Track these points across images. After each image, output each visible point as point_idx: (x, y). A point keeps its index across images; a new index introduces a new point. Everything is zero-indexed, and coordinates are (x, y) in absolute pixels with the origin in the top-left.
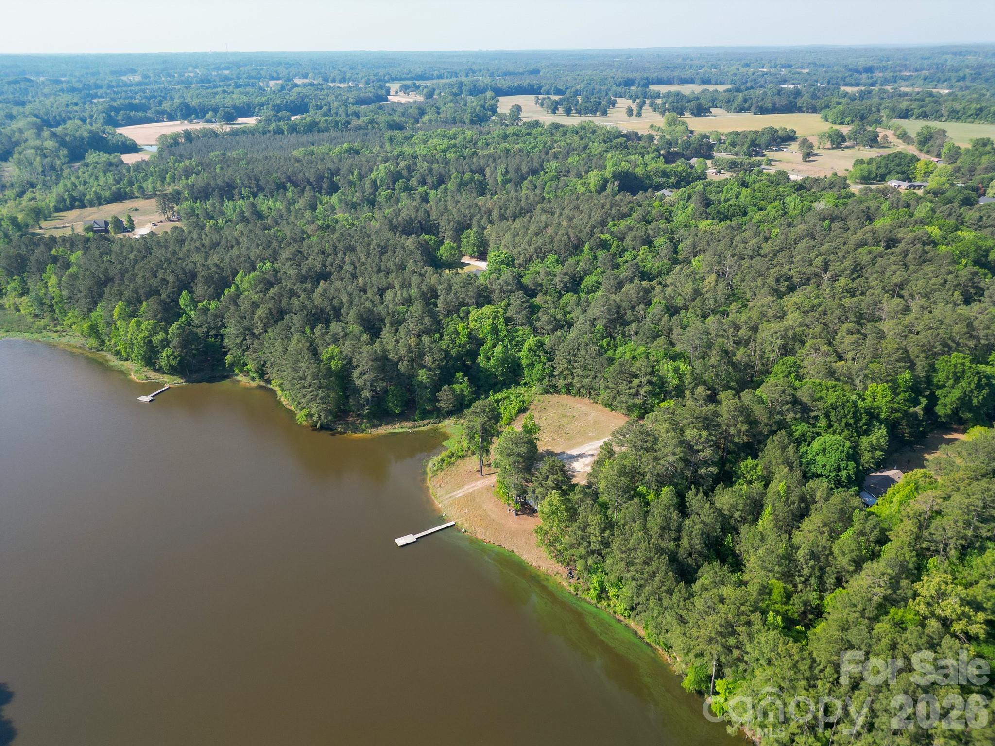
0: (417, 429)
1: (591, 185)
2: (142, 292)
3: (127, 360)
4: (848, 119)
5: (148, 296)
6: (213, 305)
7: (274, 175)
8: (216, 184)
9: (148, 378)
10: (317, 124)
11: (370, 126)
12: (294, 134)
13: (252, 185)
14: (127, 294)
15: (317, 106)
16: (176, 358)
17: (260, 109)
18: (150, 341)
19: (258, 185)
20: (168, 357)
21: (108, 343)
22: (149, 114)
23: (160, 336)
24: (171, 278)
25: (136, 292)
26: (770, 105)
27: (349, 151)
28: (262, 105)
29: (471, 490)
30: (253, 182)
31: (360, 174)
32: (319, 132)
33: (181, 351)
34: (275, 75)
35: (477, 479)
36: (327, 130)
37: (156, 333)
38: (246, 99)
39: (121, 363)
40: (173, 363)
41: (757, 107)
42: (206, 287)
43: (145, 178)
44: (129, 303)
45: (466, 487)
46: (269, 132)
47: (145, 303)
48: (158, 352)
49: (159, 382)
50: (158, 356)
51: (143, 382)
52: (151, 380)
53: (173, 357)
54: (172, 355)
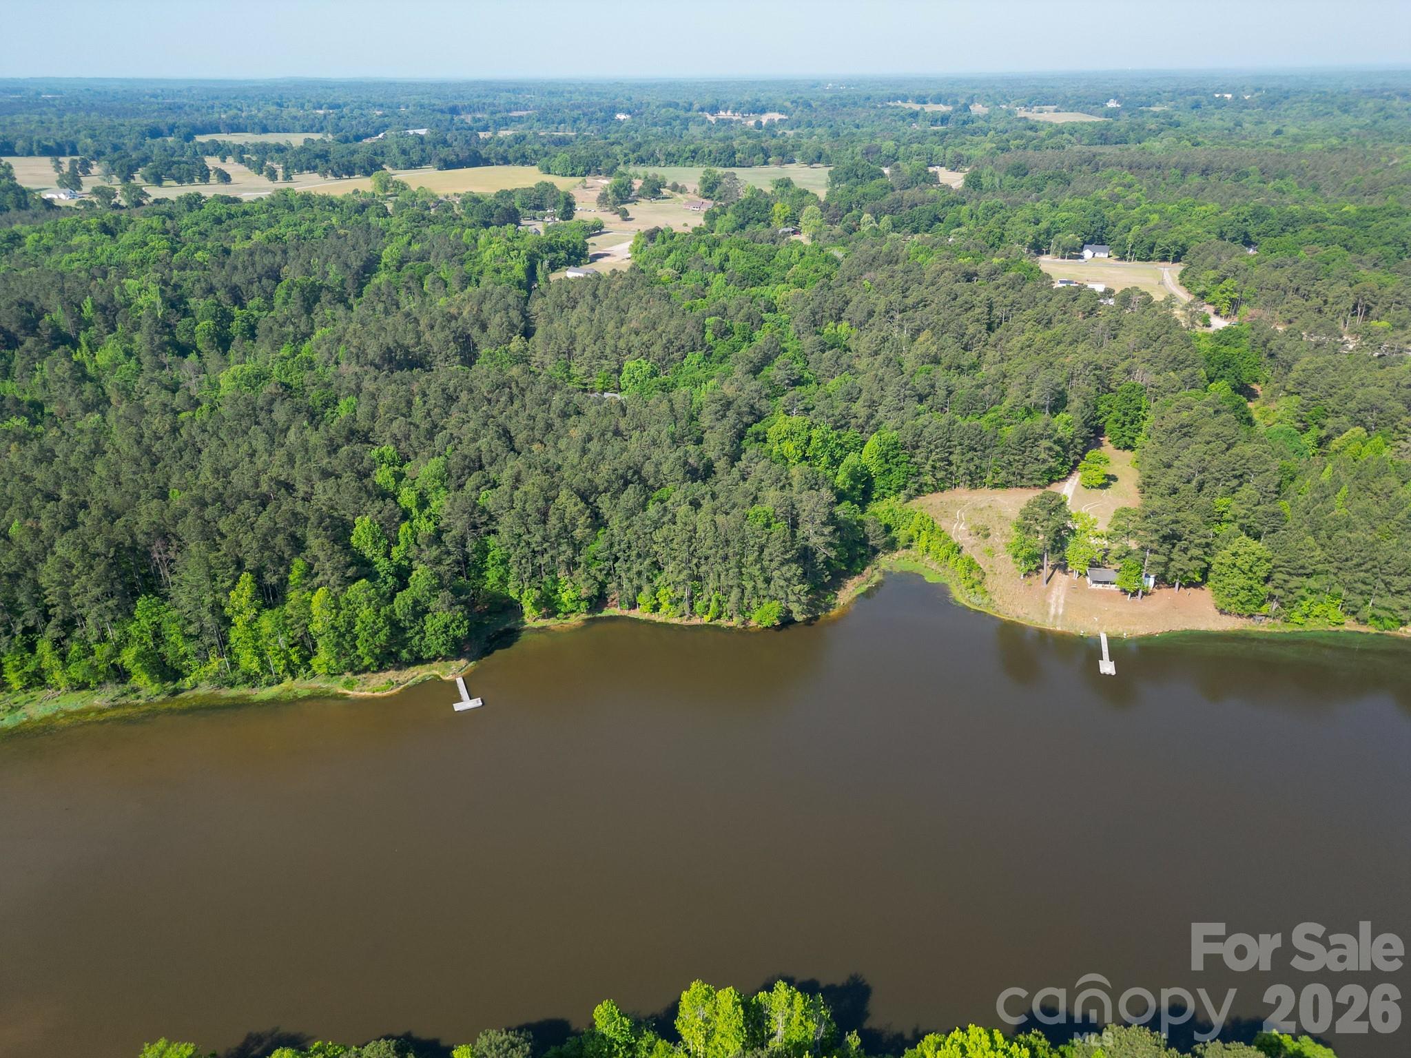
0: (875, 580)
3: (280, 682)
9: (396, 683)
23: (406, 598)
29: (1062, 601)
35: (1048, 591)
39: (276, 688)
40: (461, 633)
45: (1052, 601)
48: (404, 630)
49: (424, 681)
50: (408, 635)
51: (400, 692)
52: (404, 683)
53: (456, 623)
54: (453, 621)
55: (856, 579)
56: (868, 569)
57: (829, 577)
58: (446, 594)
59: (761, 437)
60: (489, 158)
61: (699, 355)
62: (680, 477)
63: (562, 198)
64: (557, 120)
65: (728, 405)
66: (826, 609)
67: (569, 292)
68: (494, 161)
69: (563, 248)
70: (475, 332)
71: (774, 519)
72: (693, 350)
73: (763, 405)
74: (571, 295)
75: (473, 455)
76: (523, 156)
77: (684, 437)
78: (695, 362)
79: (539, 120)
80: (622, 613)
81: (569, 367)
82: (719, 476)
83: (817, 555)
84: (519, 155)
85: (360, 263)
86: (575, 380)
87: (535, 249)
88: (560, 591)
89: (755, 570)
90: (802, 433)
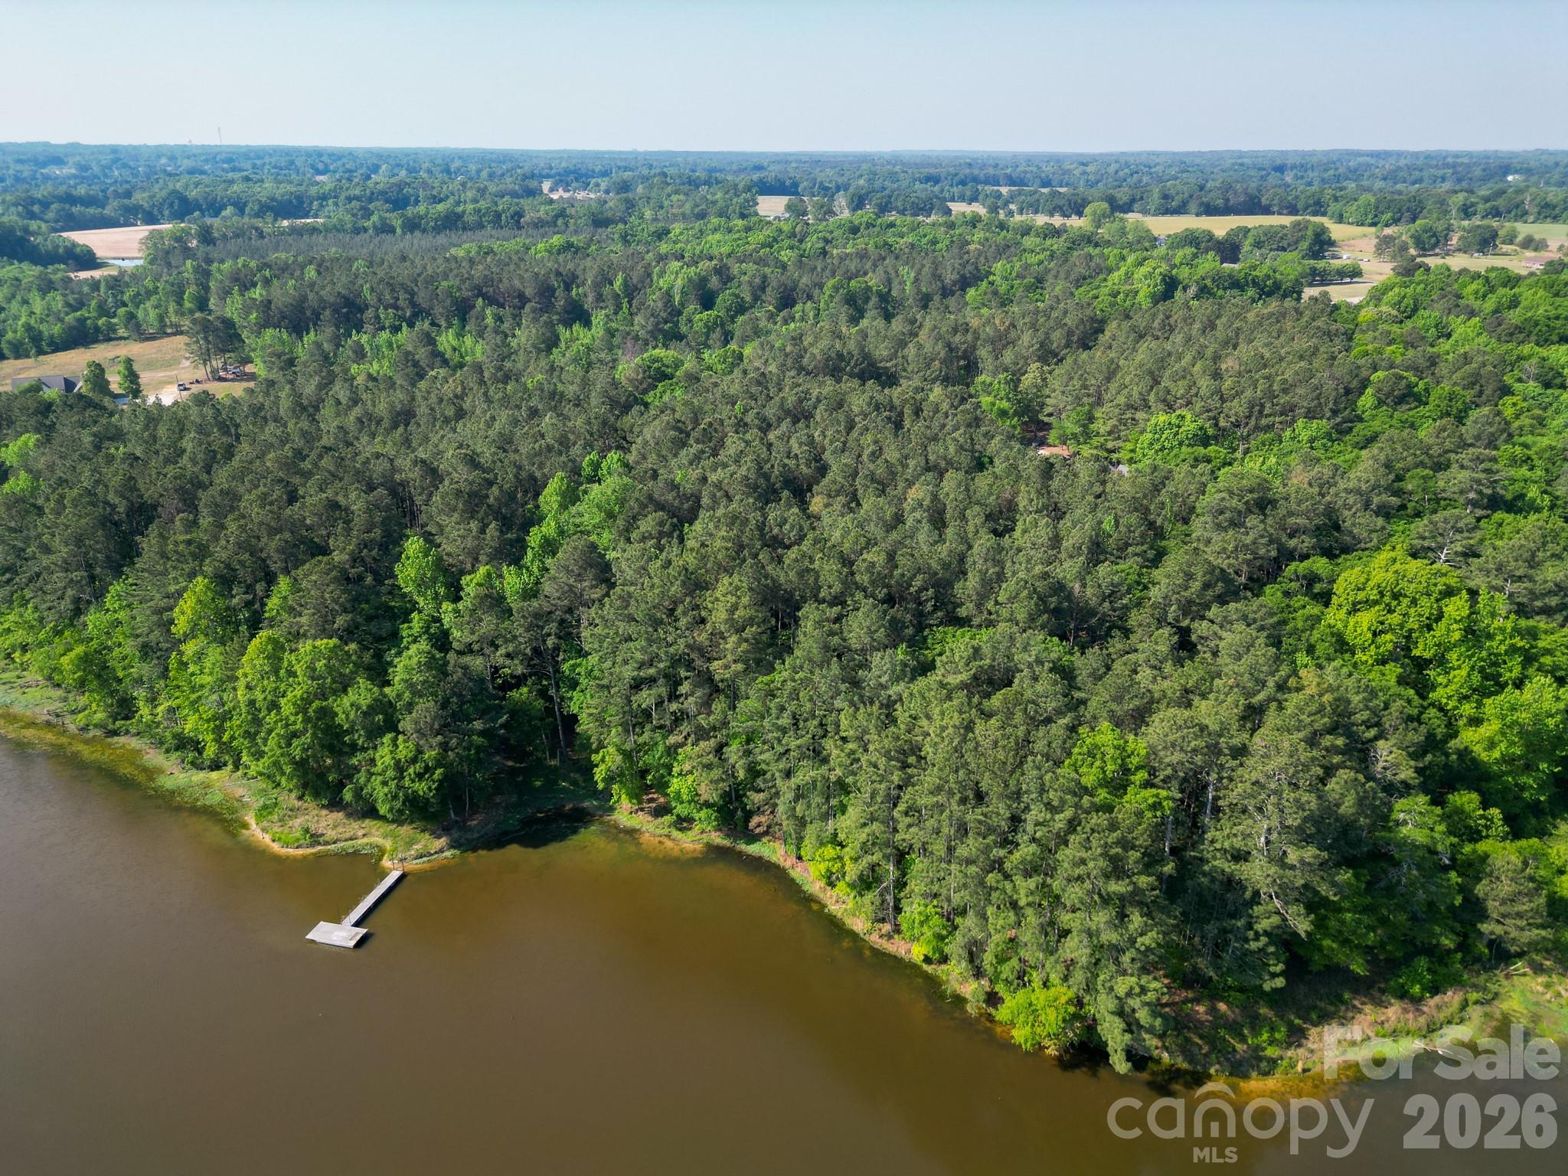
1: (1141, 294)
2: (272, 546)
3: (216, 766)
4: (1387, 216)
5: (292, 561)
6: (512, 581)
7: (445, 284)
8: (322, 300)
9: (315, 838)
10: (459, 216)
11: (560, 222)
12: (417, 233)
13: (401, 303)
14: (221, 552)
15: (434, 197)
16: (427, 769)
17: (321, 206)
18: (326, 713)
19: (413, 303)
20: (400, 768)
21: (144, 711)
22: (107, 211)
23: (362, 694)
24: (356, 502)
25: (248, 546)
26: (1220, 202)
27: (568, 246)
28: (324, 198)
30: (402, 296)
31: (625, 284)
32: (464, 229)
33: (445, 747)
34: (321, 166)
36: (480, 226)
37: (344, 686)
38: (292, 188)
39: (199, 776)
40: (421, 787)
41: (1202, 204)
42: (474, 525)
43: (138, 300)
44: (224, 581)
46: (365, 230)
47: (283, 584)
48: (354, 748)
49: (356, 853)
50: (354, 761)
51: (305, 857)
52: (327, 843)
53: (419, 767)
54: (414, 761)
55: (1394, 1012)
56: (1452, 998)
57: (1280, 982)
58: (425, 709)
59: (1317, 588)
60: (1270, 206)
61: (1321, 425)
62: (1021, 616)
63: (1310, 233)
64: (1413, 178)
65: (1263, 503)
66: (1239, 1069)
67: (1168, 317)
68: (1275, 209)
69: (1255, 283)
70: (983, 353)
71: (1141, 776)
72: (1310, 415)
73: (1358, 522)
74: (1172, 321)
75: (688, 488)
76: (1318, 203)
77: (1127, 545)
78: (1304, 436)
79: (1385, 179)
80: (782, 863)
81: (1091, 419)
82: (1134, 638)
83: (1257, 910)
84: (1311, 202)
85: (955, 277)
86: (1095, 441)
87: (1208, 282)
88: (676, 770)
89: (1024, 888)
90: (1424, 601)
